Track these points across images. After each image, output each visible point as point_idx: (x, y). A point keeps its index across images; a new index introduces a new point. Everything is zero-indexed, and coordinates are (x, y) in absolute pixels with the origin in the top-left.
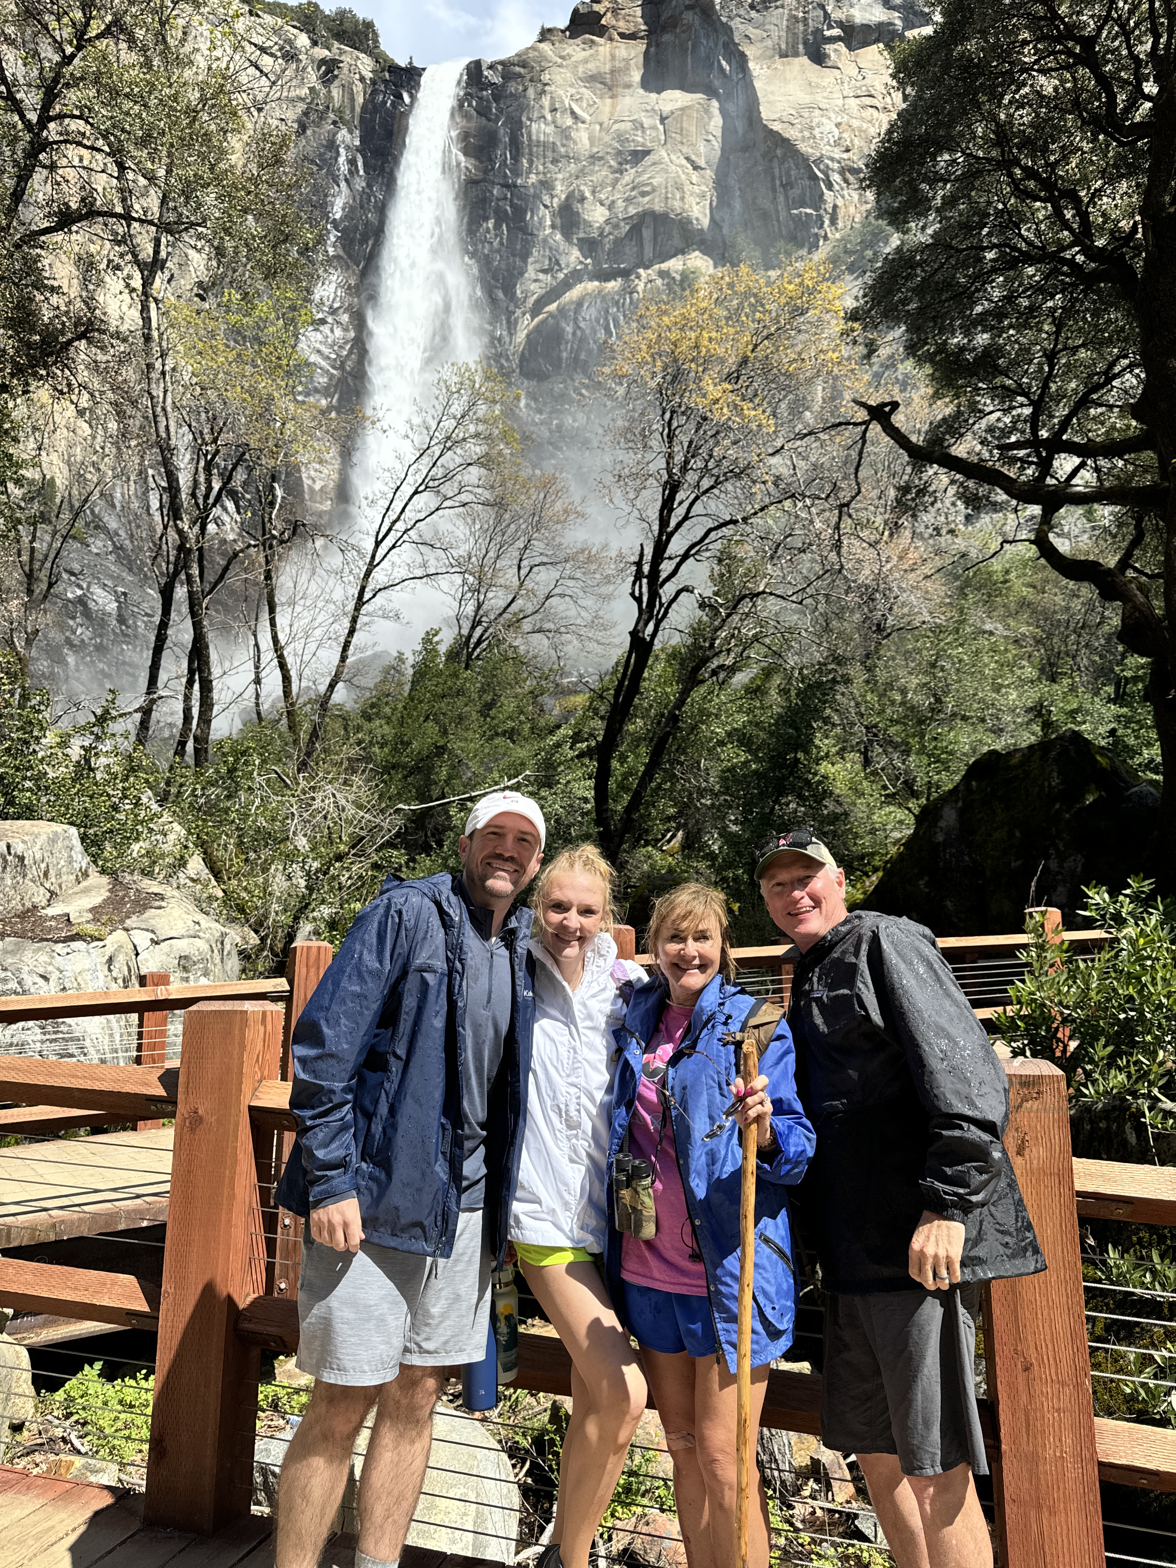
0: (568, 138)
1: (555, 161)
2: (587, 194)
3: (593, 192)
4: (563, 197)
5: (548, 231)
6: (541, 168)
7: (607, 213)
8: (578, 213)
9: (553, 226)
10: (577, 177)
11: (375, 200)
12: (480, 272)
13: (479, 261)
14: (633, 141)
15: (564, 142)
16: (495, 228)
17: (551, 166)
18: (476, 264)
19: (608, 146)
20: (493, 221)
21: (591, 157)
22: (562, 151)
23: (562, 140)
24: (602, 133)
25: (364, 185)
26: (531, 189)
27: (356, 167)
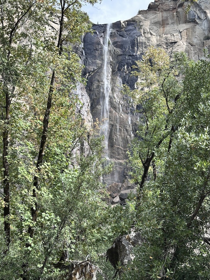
6: (141, 49)
11: (89, 62)
12: (123, 81)
13: (122, 78)
14: (171, 39)
15: (148, 41)
16: (127, 68)
17: (144, 49)
18: (121, 79)
19: (162, 42)
20: (126, 66)
21: (157, 45)
22: (148, 44)
23: (147, 41)
24: (160, 38)
25: (85, 58)
26: (138, 56)
27: (83, 53)
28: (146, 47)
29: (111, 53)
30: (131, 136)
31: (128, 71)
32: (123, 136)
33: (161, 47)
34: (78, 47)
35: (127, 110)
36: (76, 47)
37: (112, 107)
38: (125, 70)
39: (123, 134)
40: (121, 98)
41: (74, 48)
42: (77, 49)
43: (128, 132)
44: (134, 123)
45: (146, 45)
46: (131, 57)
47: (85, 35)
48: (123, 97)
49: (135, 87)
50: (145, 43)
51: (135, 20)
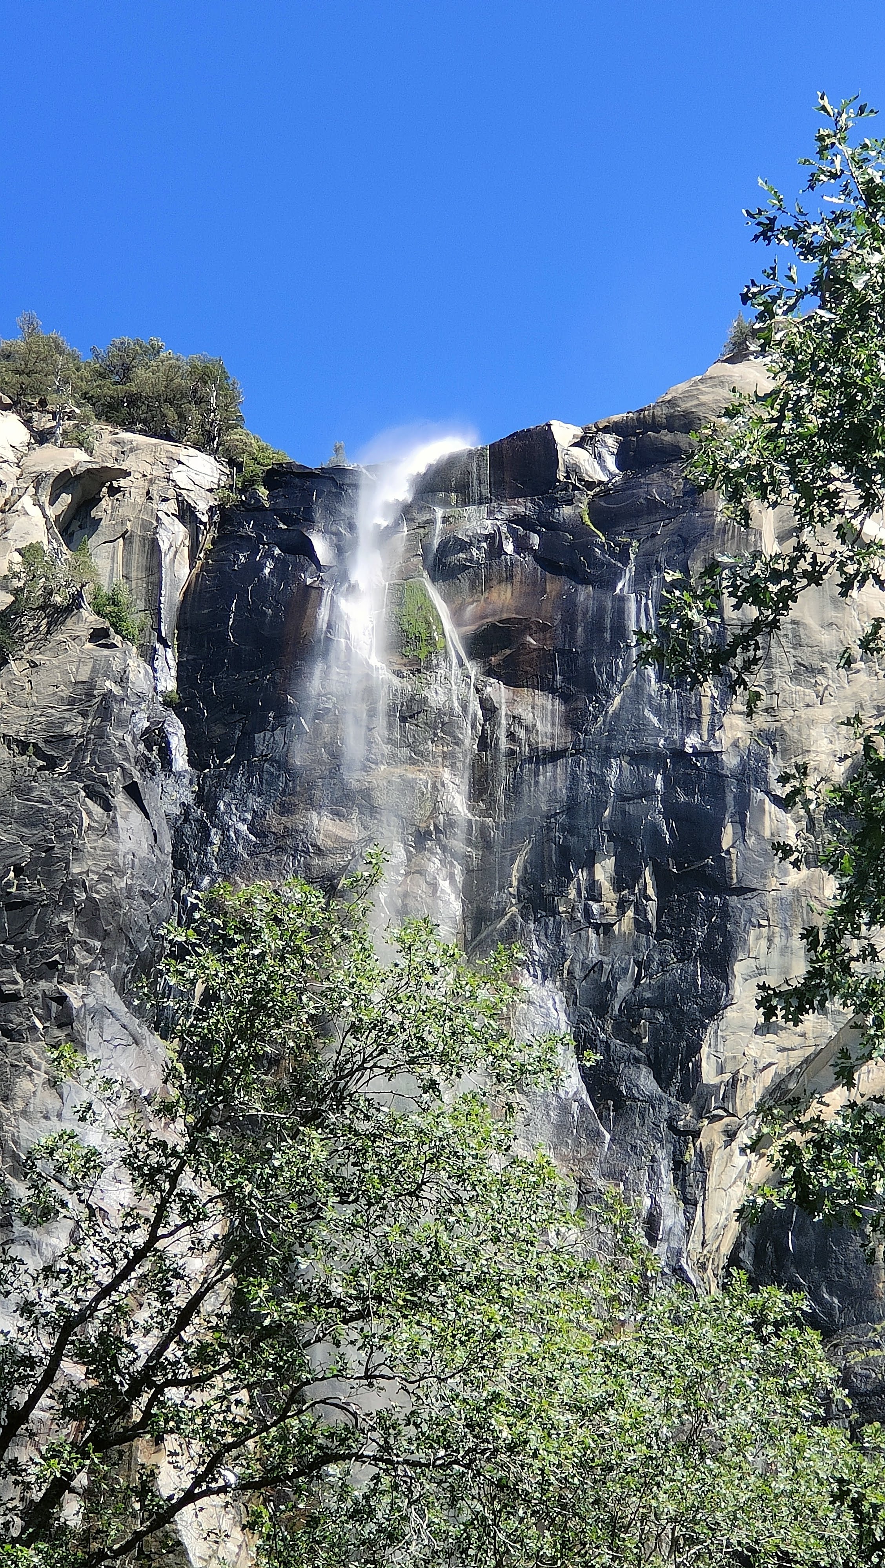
1: (805, 672)
11: (225, 840)
12: (577, 1022)
13: (569, 988)
16: (618, 884)
17: (791, 686)
18: (559, 997)
20: (610, 863)
25: (188, 798)
26: (731, 761)
27: (165, 754)
28: (812, 671)
31: (630, 913)
34: (117, 690)
36: (90, 696)
38: (595, 907)
41: (72, 702)
42: (105, 712)
45: (805, 656)
46: (657, 772)
47: (197, 575)
48: (580, 1182)
49: (709, 1075)
50: (796, 636)
51: (700, 412)
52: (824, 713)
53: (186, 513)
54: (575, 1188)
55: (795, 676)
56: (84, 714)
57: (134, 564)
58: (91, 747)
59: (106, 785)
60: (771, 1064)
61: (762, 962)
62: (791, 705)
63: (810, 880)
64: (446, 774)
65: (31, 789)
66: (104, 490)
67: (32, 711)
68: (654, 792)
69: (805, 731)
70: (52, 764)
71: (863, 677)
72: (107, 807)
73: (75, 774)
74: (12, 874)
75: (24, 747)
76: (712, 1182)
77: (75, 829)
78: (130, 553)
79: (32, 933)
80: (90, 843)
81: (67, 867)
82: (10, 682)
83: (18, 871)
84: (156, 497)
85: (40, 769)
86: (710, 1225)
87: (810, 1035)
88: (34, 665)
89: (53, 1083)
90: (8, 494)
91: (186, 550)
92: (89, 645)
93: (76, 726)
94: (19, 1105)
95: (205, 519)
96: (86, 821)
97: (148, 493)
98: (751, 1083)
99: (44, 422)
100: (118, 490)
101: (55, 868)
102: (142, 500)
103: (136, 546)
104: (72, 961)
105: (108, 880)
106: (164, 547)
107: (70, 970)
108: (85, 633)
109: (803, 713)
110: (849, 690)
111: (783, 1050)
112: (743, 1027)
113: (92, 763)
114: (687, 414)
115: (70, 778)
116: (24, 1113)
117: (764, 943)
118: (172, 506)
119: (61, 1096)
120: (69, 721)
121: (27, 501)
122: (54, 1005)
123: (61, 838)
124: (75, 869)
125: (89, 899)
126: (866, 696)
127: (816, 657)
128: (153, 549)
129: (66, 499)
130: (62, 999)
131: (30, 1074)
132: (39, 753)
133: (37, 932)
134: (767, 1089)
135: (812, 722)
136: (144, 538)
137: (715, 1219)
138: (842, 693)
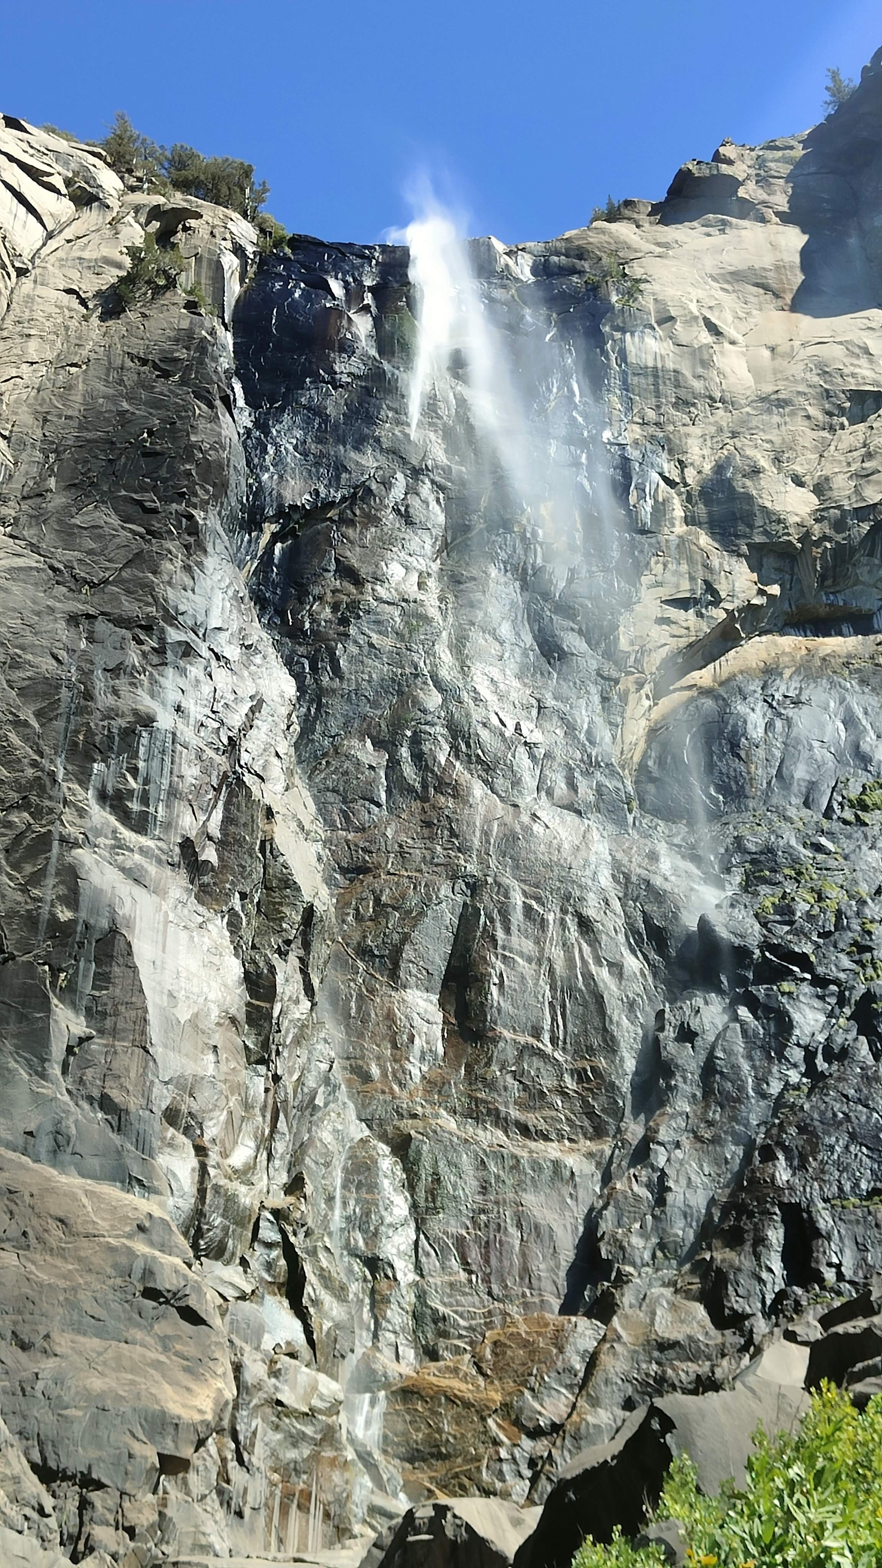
0: (707, 363)
1: (682, 404)
2: (764, 462)
3: (777, 460)
4: (707, 468)
5: (680, 529)
6: (651, 415)
7: (814, 499)
8: (749, 498)
9: (689, 520)
10: (734, 435)
11: (277, 451)
14: (853, 375)
15: (700, 370)
17: (672, 411)
19: (796, 381)
21: (762, 399)
22: (698, 386)
23: (694, 367)
24: (779, 360)
25: (250, 424)
28: (687, 403)
29: (439, 417)
30: (627, 971)
32: (560, 968)
33: (792, 414)
34: (209, 338)
35: (572, 786)
37: (457, 757)
39: (557, 954)
40: (528, 708)
41: (177, 340)
42: (202, 348)
43: (594, 943)
44: (634, 879)
45: (682, 393)
46: (582, 452)
47: (245, 292)
48: (539, 701)
49: (624, 644)
50: (677, 380)
51: (589, 248)
52: (696, 431)
53: (238, 250)
54: (536, 704)
55: (675, 406)
56: (188, 349)
57: (203, 275)
58: (194, 368)
59: (209, 392)
60: (666, 644)
61: (659, 578)
62: (673, 423)
63: (689, 533)
64: (432, 435)
65: (154, 387)
66: (180, 226)
67: (147, 342)
68: (582, 464)
69: (684, 440)
70: (166, 375)
71: (721, 412)
72: (211, 406)
73: (183, 382)
74: (145, 435)
75: (144, 362)
76: (628, 715)
77: (190, 414)
78: (200, 267)
79: (163, 473)
80: (202, 424)
81: (188, 435)
82: (128, 323)
83: (151, 433)
84: (217, 235)
85: (158, 376)
86: (627, 741)
87: (692, 629)
88: (144, 316)
89: (187, 569)
90: (114, 214)
91: (237, 274)
92: (183, 311)
93: (182, 354)
94: (166, 578)
95: (252, 256)
96: (198, 412)
97: (212, 233)
98: (653, 654)
99: (132, 181)
100: (190, 228)
101: (179, 435)
102: (207, 236)
103: (205, 264)
104: (196, 495)
105: (216, 450)
106: (226, 267)
107: (194, 500)
108: (182, 303)
109: (683, 430)
110: (712, 419)
111: (675, 636)
112: (647, 618)
113: (196, 378)
114: (579, 247)
115: (180, 385)
116: (169, 583)
117: (660, 566)
118: (229, 245)
119: (194, 579)
120: (177, 351)
121: (130, 219)
122: (184, 520)
123: (180, 418)
124: (193, 438)
125: (204, 458)
126: (725, 424)
127: (690, 395)
128: (219, 267)
129: (155, 225)
130: (190, 517)
131: (171, 560)
132: (155, 367)
133: (167, 473)
134: (663, 659)
135: (688, 435)
136: (210, 260)
137: (630, 738)
138: (707, 420)
